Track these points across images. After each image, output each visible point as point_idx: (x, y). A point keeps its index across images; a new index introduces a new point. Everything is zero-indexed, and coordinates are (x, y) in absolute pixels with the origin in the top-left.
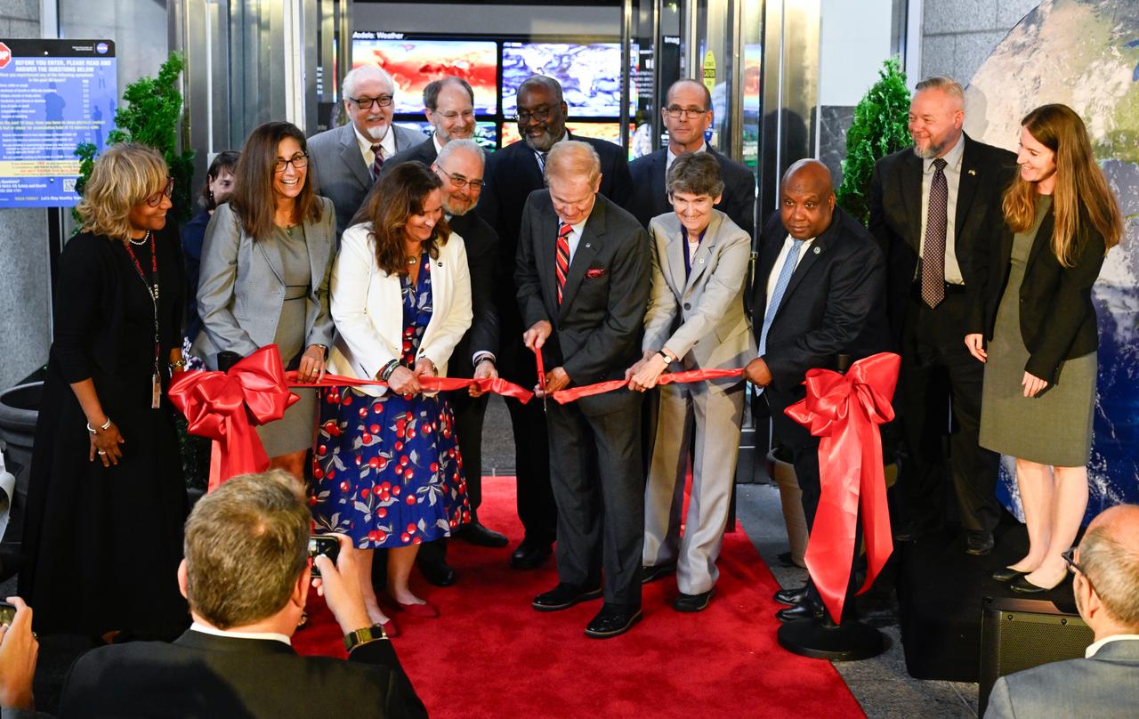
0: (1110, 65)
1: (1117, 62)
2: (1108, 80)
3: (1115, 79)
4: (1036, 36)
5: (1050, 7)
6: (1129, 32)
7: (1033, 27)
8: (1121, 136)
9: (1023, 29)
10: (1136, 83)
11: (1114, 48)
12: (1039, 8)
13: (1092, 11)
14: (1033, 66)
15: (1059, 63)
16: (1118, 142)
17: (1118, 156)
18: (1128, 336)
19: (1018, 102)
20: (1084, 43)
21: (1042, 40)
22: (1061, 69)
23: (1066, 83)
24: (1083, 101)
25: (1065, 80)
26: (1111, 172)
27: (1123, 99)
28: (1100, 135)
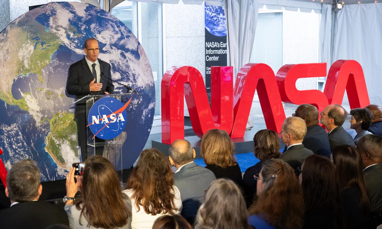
0: (28, 45)
1: (29, 44)
2: (28, 50)
3: (29, 49)
4: (6, 37)
5: (10, 28)
6: (32, 35)
7: (5, 34)
8: (33, 66)
9: (2, 35)
10: (35, 50)
11: (28, 40)
12: (6, 28)
13: (21, 29)
14: (6, 46)
15: (13, 45)
16: (32, 68)
17: (32, 72)
18: (39, 125)
19: (3, 57)
20: (20, 39)
21: (8, 38)
22: (14, 47)
23: (16, 51)
24: (21, 56)
25: (16, 50)
26: (31, 77)
27: (32, 55)
28: (27, 66)
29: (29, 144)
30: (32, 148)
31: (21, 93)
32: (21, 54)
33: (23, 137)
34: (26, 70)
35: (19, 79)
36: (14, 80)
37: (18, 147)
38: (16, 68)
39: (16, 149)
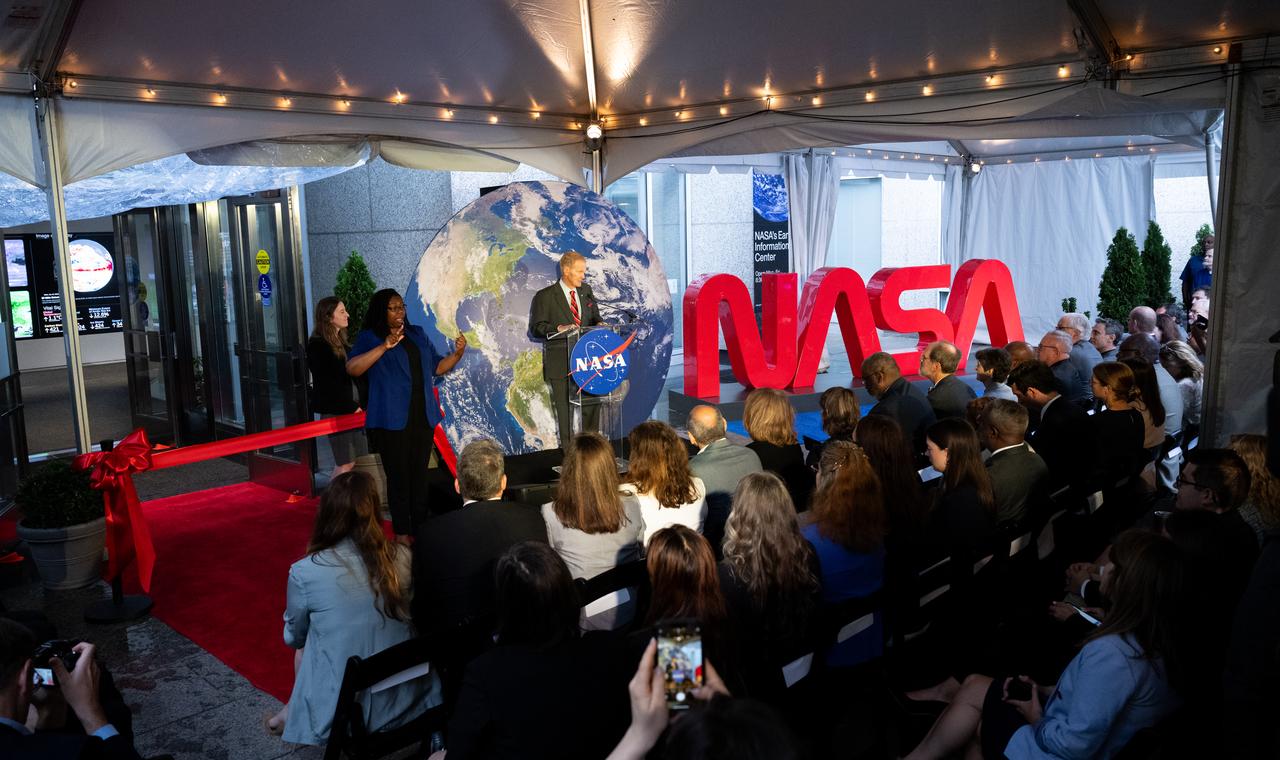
0: (480, 249)
1: (482, 248)
2: (479, 256)
3: (482, 256)
4: (447, 237)
5: (452, 223)
6: (485, 234)
7: (445, 234)
8: (486, 281)
10: (490, 257)
11: (480, 242)
12: (447, 224)
13: (469, 225)
14: (447, 252)
15: (458, 250)
16: (485, 283)
17: (486, 290)
18: (498, 370)
20: (468, 240)
21: (450, 239)
22: (459, 252)
24: (470, 266)
25: (461, 257)
26: (484, 297)
27: (486, 264)
28: (478, 281)
29: (482, 399)
30: (487, 406)
31: (470, 322)
32: (469, 263)
33: (474, 389)
34: (477, 287)
35: (467, 301)
36: (460, 303)
37: (467, 404)
38: (462, 286)
39: (464, 407)
